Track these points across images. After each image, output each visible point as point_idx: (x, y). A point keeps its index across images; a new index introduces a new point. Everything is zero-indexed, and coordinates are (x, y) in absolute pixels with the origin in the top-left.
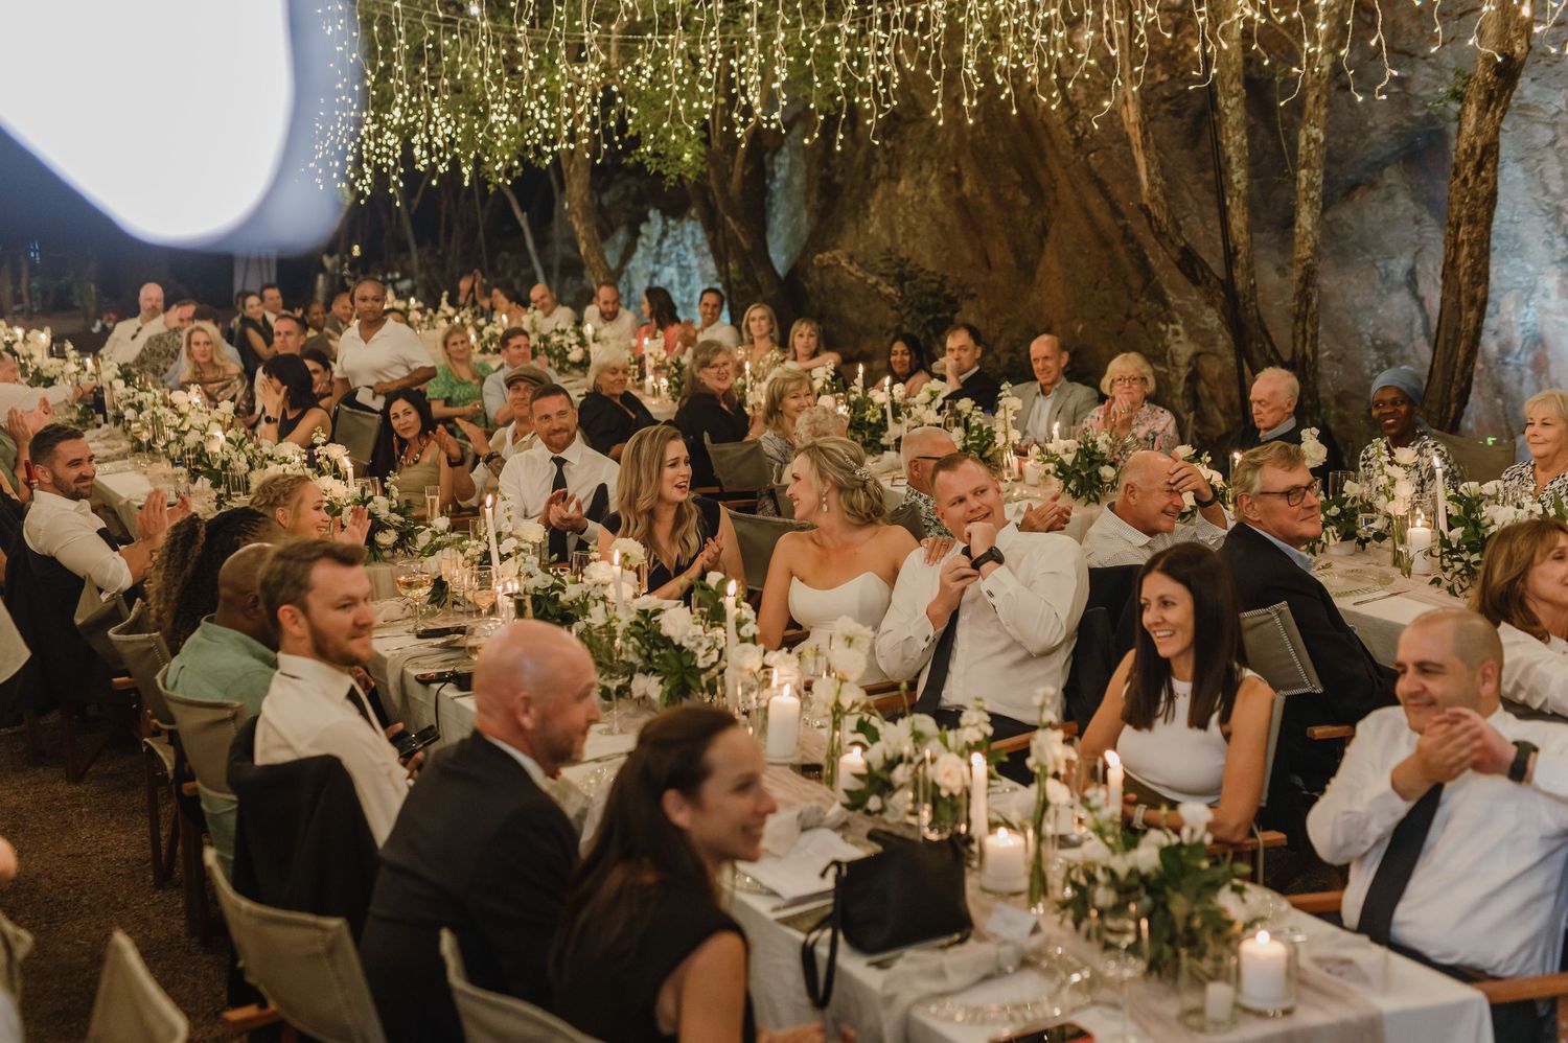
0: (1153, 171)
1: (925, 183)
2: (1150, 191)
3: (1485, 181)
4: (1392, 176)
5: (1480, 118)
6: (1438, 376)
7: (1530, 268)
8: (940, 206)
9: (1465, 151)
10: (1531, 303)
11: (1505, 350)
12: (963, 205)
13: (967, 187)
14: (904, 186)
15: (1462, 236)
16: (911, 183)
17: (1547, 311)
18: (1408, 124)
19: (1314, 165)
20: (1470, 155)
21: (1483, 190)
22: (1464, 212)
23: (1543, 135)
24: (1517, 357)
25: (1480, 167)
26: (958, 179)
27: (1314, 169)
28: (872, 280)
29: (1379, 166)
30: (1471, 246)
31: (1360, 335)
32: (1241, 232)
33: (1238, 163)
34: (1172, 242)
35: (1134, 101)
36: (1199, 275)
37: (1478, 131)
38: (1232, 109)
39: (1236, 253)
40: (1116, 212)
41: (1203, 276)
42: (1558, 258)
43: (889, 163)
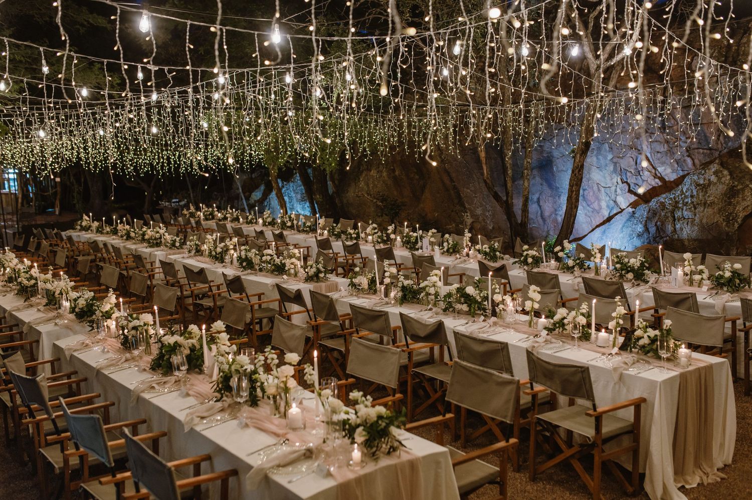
0: (488, 171)
1: (381, 172)
2: (487, 176)
3: (580, 174)
5: (580, 158)
6: (565, 227)
8: (386, 178)
12: (395, 178)
13: (397, 173)
14: (373, 173)
15: (574, 189)
16: (376, 172)
18: (542, 158)
21: (580, 177)
25: (579, 171)
26: (394, 171)
28: (375, 201)
32: (510, 187)
33: (510, 168)
34: (492, 190)
37: (580, 161)
39: (509, 193)
40: (452, 180)
41: (500, 200)
43: (367, 166)
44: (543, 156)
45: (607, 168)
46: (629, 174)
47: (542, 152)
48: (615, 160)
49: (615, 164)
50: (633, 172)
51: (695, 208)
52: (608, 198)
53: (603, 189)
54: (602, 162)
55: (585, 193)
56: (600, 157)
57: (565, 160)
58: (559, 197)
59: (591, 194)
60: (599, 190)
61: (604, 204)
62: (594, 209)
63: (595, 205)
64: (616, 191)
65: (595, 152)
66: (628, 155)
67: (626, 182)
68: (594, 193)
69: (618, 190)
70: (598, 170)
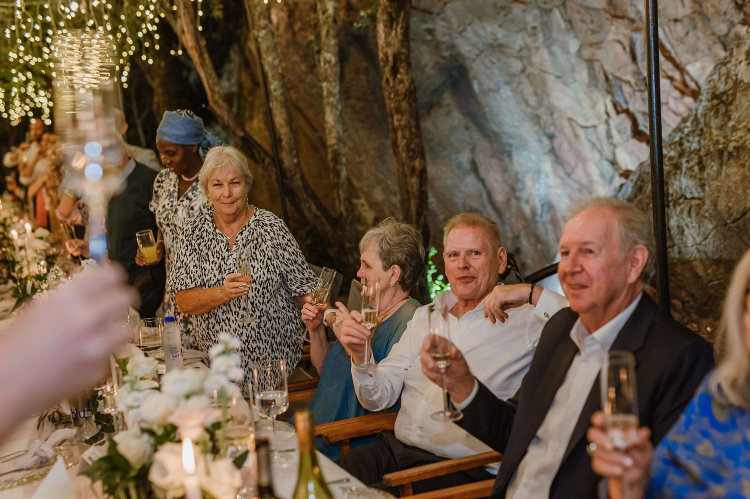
0: (211, 82)
2: (213, 96)
3: (401, 82)
4: (448, 98)
7: (534, 157)
9: (382, 59)
10: (541, 181)
11: (534, 213)
17: (550, 187)
18: (442, 61)
19: (331, 79)
20: (386, 62)
22: (393, 105)
23: (517, 66)
24: (541, 217)
25: (394, 71)
27: (331, 82)
29: (438, 92)
30: (402, 130)
31: (455, 204)
32: (281, 126)
33: (273, 76)
34: (234, 133)
35: (189, 31)
36: (257, 156)
38: (263, 38)
39: (281, 141)
41: (260, 157)
42: (546, 150)
44: (444, 58)
45: (577, 76)
46: (627, 89)
47: (436, 46)
48: (587, 53)
49: (590, 62)
50: (633, 81)
51: (702, 169)
52: (597, 156)
53: (581, 132)
54: (562, 58)
55: (556, 145)
56: (555, 49)
57: (487, 62)
58: (510, 156)
59: (565, 146)
60: (577, 136)
61: (594, 171)
62: (580, 184)
63: (579, 173)
64: (609, 136)
65: (541, 37)
66: (611, 37)
67: (627, 112)
68: (570, 143)
69: (614, 132)
70: (559, 85)
